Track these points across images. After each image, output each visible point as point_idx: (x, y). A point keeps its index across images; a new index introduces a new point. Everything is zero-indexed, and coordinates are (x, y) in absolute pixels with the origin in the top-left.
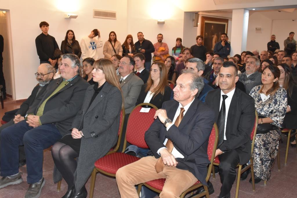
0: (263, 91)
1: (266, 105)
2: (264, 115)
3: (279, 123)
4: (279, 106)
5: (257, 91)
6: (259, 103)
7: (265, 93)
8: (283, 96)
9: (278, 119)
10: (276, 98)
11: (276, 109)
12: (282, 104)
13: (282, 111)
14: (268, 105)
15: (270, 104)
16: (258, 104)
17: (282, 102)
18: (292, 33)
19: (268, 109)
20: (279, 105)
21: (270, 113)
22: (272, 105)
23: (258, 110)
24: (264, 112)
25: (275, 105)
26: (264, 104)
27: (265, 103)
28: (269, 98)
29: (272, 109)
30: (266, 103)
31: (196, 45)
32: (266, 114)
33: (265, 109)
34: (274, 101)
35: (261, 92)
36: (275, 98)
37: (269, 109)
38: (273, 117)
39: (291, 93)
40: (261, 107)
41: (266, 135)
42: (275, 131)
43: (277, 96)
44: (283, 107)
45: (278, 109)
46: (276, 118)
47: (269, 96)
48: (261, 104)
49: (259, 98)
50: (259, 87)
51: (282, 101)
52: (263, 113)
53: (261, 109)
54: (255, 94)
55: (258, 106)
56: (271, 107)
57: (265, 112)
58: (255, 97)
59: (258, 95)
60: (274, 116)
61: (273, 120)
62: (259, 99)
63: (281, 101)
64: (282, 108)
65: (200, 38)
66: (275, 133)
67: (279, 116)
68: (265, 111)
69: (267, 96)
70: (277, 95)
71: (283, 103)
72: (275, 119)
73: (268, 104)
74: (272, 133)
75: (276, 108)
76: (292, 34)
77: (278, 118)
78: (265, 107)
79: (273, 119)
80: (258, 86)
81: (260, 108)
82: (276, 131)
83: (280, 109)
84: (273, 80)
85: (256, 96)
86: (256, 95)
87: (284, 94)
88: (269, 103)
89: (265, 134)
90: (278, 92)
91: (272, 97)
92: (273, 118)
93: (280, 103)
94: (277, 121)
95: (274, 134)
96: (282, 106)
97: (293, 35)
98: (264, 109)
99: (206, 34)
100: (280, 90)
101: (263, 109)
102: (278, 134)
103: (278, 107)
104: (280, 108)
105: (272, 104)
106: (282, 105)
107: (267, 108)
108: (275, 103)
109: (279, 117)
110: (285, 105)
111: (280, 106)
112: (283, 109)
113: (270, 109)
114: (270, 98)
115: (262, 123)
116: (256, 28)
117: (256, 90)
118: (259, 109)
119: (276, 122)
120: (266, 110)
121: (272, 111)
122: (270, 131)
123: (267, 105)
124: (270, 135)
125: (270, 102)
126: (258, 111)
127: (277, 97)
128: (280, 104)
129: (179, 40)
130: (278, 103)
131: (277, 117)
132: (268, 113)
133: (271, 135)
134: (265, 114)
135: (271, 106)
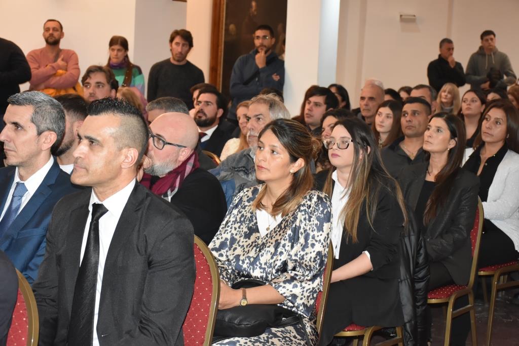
0: (264, 202)
1: (268, 245)
2: (262, 277)
3: (301, 302)
4: (303, 250)
5: (247, 204)
6: (250, 242)
7: (271, 208)
8: (318, 218)
9: (297, 291)
10: (297, 223)
11: (294, 258)
12: (314, 242)
13: (313, 264)
14: (272, 246)
15: (280, 243)
16: (245, 244)
17: (313, 238)
18: (487, 35)
19: (272, 258)
20: (304, 247)
21: (277, 271)
22: (284, 246)
23: (243, 262)
24: (260, 268)
25: (292, 247)
26: (263, 244)
27: (265, 241)
28: (280, 226)
29: (284, 257)
30: (270, 240)
31: (167, 62)
32: (267, 277)
33: (263, 260)
34: (289, 232)
35: (259, 206)
36: (293, 222)
37: (275, 257)
38: (282, 284)
39: (374, 213)
40: (252, 254)
41: (256, 341)
42: (290, 328)
43: (298, 216)
44: (316, 251)
45: (302, 258)
46: (289, 286)
47: (279, 218)
48: (254, 244)
49: (253, 223)
50: (255, 191)
51: (316, 233)
52: (257, 273)
53: (252, 259)
54: (240, 212)
55: (246, 250)
56: (281, 253)
57: (264, 269)
58: (240, 222)
59: (249, 215)
60: (285, 282)
61: (281, 292)
62: (249, 228)
63: (312, 234)
64: (313, 255)
65: (178, 39)
66: (288, 335)
67: (301, 282)
68: (263, 266)
69: (275, 218)
70: (299, 213)
71: (318, 239)
72: (287, 290)
73: (274, 243)
74: (279, 334)
75: (296, 255)
76: (488, 37)
77: (295, 286)
78: (263, 251)
79: (281, 290)
80: (252, 188)
81: (249, 258)
82: (293, 330)
83: (307, 258)
84: (288, 165)
85: (242, 219)
86: (243, 216)
87: (322, 212)
88: (276, 241)
89: (253, 339)
90: (304, 205)
91: (287, 221)
92: (281, 288)
93: (306, 239)
94: (295, 296)
95: (284, 338)
96: (312, 250)
97: (492, 39)
98: (261, 258)
99: (232, 27)
100: (310, 200)
101: (257, 259)
102: (299, 337)
103: (302, 253)
104: (306, 254)
105: (283, 242)
106: (313, 245)
107: (269, 256)
108: (294, 240)
109: (299, 284)
110: (324, 244)
111: (307, 250)
112: (315, 258)
113: (279, 258)
114: (281, 223)
115: (244, 303)
116: (401, 16)
117: (245, 199)
118: (247, 261)
119: (290, 298)
120: (266, 264)
121: (285, 264)
122: (274, 330)
123: (269, 247)
124: (270, 340)
125: (279, 238)
126: (245, 266)
127: (298, 221)
128: (310, 242)
129: (119, 43)
130: (302, 240)
131: (295, 282)
132: (274, 271)
133: (275, 340)
134: (264, 275)
135: (279, 250)
